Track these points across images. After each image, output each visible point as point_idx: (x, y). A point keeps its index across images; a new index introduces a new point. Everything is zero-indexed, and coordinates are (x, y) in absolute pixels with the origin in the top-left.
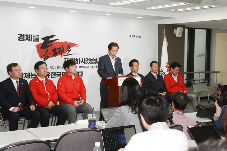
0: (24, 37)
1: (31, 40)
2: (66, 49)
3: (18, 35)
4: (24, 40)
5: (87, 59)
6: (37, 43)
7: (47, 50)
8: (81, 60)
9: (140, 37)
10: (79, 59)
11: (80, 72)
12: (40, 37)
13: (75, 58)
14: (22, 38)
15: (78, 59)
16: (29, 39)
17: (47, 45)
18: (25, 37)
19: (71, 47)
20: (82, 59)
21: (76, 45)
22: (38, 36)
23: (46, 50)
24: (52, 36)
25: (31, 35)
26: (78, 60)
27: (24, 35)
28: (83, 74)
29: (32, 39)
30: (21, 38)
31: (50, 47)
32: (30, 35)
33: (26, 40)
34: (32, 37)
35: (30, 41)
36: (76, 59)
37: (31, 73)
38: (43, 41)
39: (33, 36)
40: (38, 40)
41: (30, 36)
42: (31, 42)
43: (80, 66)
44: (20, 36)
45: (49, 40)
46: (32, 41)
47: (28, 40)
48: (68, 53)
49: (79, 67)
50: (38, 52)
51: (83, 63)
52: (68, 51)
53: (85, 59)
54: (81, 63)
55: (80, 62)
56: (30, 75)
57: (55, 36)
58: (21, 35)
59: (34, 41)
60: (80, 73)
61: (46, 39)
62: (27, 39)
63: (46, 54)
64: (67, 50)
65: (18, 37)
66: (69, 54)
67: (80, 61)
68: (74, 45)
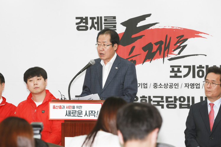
0: (87, 23)
1: (100, 28)
2: (175, 45)
3: (77, 18)
4: (87, 29)
7: (133, 48)
12: (119, 21)
13: (197, 65)
14: (84, 24)
15: (203, 68)
16: (96, 25)
17: (134, 36)
18: (90, 22)
19: (186, 40)
21: (200, 35)
22: (114, 18)
24: (143, 18)
25: (101, 18)
26: (204, 70)
27: (86, 18)
29: (103, 25)
30: (82, 24)
31: (138, 40)
32: (98, 17)
33: (91, 28)
34: (103, 22)
35: (98, 30)
36: (198, 68)
38: (125, 28)
39: (105, 20)
40: (115, 27)
41: (99, 19)
44: (79, 20)
45: (138, 26)
47: (95, 28)
48: (179, 53)
52: (179, 50)
57: (149, 15)
58: (82, 18)
61: (131, 24)
62: (93, 26)
63: (130, 56)
64: (176, 47)
65: (77, 24)
66: (181, 55)
68: (194, 34)
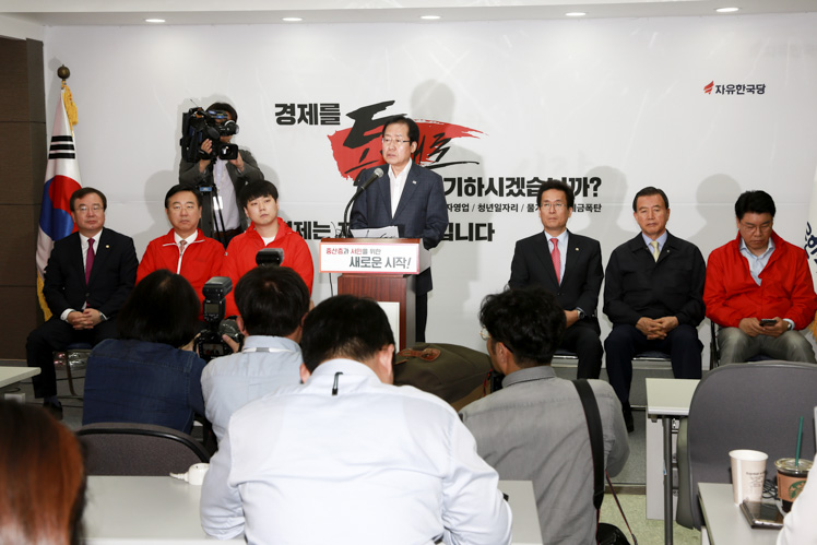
0: (293, 113)
1: (314, 121)
2: (432, 147)
3: (277, 106)
4: (293, 122)
5: (508, 179)
6: (332, 129)
7: (367, 151)
8: (486, 183)
9: (761, 89)
10: (480, 179)
11: (484, 225)
12: (344, 111)
13: (465, 177)
14: (289, 115)
15: (474, 181)
16: (308, 117)
17: (367, 134)
18: (298, 111)
19: (447, 140)
20: (491, 180)
21: (469, 132)
22: (337, 106)
23: (361, 149)
24: (382, 106)
25: (316, 105)
26: (476, 184)
27: (293, 106)
28: (493, 231)
29: (319, 117)
30: (285, 115)
32: (311, 105)
33: (299, 121)
34: (319, 111)
35: (311, 123)
36: (466, 181)
37: (315, 223)
38: (353, 121)
39: (322, 109)
40: (338, 119)
41: (313, 107)
42: (314, 126)
43: (480, 206)
44: (281, 109)
45: (373, 118)
46: (316, 123)
47: (306, 121)
48: (437, 160)
49: (477, 207)
50: (336, 156)
51: (495, 192)
52: (438, 154)
53: (501, 180)
54: (487, 193)
55: (484, 190)
56: (313, 228)
57: (391, 103)
58: (285, 106)
59: (323, 123)
60: (481, 228)
61: (363, 115)
62: (302, 117)
63: (363, 162)
64: (432, 150)
65: (277, 114)
66: (440, 162)
67: (481, 186)
68: (461, 131)
